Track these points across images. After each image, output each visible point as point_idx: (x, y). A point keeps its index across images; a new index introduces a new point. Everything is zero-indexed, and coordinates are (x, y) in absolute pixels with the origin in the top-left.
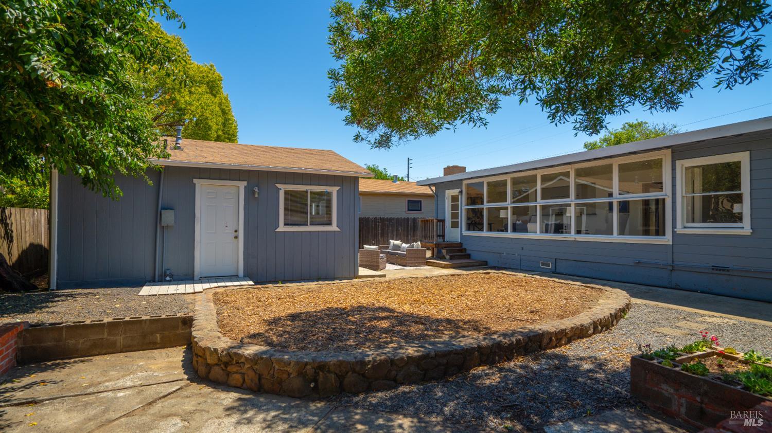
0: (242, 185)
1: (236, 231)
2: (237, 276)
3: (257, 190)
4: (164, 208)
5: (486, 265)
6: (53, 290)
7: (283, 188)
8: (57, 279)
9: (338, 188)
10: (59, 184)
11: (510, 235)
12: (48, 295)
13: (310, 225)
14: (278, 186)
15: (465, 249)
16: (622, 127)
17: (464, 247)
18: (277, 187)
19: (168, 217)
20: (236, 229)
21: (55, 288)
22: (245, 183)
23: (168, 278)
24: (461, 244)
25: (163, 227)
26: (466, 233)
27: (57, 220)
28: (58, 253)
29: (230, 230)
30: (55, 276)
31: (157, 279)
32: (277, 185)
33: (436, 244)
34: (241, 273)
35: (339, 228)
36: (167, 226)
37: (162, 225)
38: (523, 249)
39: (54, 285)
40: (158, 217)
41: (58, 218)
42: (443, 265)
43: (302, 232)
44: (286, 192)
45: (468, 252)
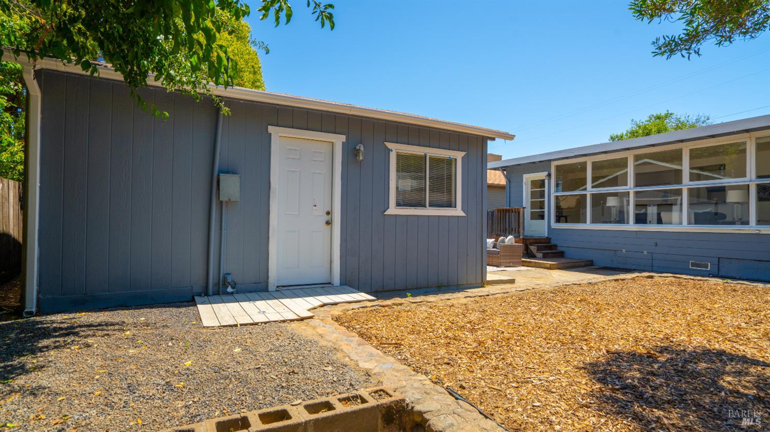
0: (339, 140)
1: (328, 213)
2: (330, 283)
3: (362, 149)
4: (221, 171)
5: (592, 265)
6: (31, 314)
7: (395, 149)
8: (38, 292)
9: (463, 154)
10: (42, 119)
11: (631, 226)
12: (22, 329)
13: (430, 206)
14: (389, 145)
15: (556, 246)
16: (648, 119)
17: (553, 242)
18: (386, 147)
19: (230, 186)
20: (329, 209)
21: (34, 310)
22: (343, 138)
23: (230, 289)
24: (548, 240)
25: (221, 202)
26: (554, 225)
27: (38, 184)
28: (39, 245)
29: (320, 212)
30: (35, 288)
31: (211, 290)
32: (386, 143)
33: (523, 239)
34: (337, 280)
35: (464, 212)
36: (229, 202)
37: (221, 200)
38: (656, 245)
39: (31, 304)
40: (214, 185)
41: (41, 182)
42: (548, 266)
43: (418, 216)
44: (399, 156)
45: (560, 249)
